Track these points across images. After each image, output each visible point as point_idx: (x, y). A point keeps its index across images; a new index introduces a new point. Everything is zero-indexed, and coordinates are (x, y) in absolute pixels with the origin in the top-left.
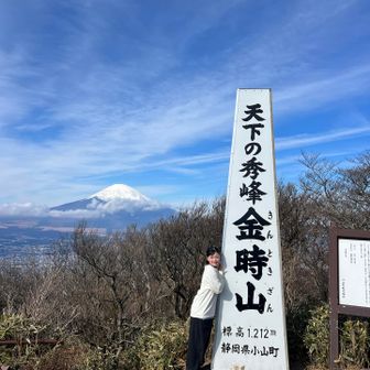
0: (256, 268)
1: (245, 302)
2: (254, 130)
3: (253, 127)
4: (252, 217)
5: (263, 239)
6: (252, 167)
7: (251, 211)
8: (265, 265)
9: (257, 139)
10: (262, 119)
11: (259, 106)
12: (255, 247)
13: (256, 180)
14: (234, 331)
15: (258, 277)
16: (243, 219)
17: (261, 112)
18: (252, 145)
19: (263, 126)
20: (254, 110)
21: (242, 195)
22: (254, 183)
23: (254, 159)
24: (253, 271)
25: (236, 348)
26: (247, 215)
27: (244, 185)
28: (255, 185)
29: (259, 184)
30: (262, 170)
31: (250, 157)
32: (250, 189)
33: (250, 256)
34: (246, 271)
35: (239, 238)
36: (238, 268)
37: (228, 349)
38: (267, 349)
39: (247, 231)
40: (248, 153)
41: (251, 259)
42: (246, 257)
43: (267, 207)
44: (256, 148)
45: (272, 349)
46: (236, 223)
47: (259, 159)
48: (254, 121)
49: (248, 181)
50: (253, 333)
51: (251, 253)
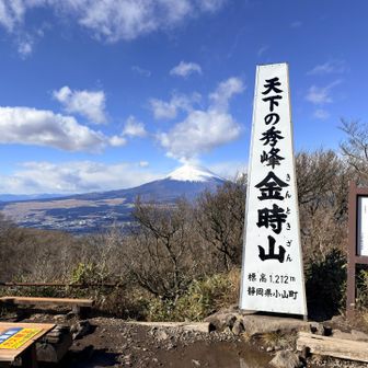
0: (276, 224)
1: (267, 252)
2: (273, 102)
3: (271, 99)
4: (272, 180)
5: (282, 198)
6: (272, 136)
7: (271, 175)
8: (284, 221)
9: (276, 110)
10: (280, 91)
11: (276, 79)
12: (275, 206)
13: (275, 147)
14: (258, 277)
15: (278, 231)
16: (264, 182)
17: (279, 84)
18: (271, 115)
19: (280, 97)
20: (273, 84)
21: (262, 161)
22: (273, 149)
23: (273, 128)
24: (274, 226)
25: (260, 291)
26: (268, 178)
27: (264, 153)
28: (274, 152)
29: (278, 150)
30: (281, 138)
31: (269, 126)
32: (270, 155)
33: (270, 214)
34: (267, 227)
35: (261, 198)
36: (260, 224)
37: (253, 292)
38: (288, 293)
39: (267, 192)
40: (267, 123)
41: (271, 216)
42: (267, 215)
43: (285, 170)
44: (275, 118)
45: (291, 293)
46: (258, 186)
47: (278, 127)
48: (272, 93)
49: (268, 148)
50: (274, 279)
51: (271, 211)
